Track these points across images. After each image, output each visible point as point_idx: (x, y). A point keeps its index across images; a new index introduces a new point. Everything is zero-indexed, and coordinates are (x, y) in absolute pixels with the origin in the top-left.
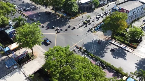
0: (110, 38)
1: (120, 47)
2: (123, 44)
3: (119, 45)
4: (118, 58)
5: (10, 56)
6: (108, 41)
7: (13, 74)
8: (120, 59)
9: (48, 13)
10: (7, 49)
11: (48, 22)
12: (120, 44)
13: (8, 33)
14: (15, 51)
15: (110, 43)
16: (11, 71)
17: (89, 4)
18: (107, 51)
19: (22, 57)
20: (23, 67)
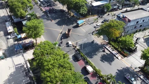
0: (107, 43)
1: (112, 53)
2: (116, 51)
3: (111, 51)
4: (105, 62)
5: (21, 42)
6: (104, 45)
7: (18, 56)
8: (106, 63)
9: (62, 11)
10: (19, 36)
11: (59, 20)
12: (113, 50)
13: (23, 24)
14: (25, 39)
15: (104, 48)
16: (17, 54)
17: (101, 7)
18: (98, 54)
19: (28, 45)
20: (27, 52)
